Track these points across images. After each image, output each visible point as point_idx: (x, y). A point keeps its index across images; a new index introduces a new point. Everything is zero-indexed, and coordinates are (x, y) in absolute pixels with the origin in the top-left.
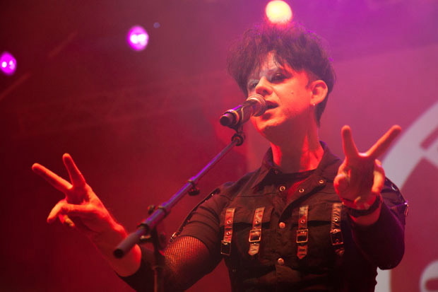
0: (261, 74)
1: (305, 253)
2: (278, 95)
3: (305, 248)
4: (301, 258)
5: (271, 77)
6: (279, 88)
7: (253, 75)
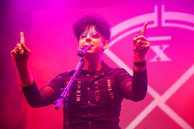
0: (88, 33)
1: (99, 99)
2: (94, 42)
3: (98, 97)
4: (97, 101)
5: (92, 35)
6: (95, 40)
7: (85, 32)
